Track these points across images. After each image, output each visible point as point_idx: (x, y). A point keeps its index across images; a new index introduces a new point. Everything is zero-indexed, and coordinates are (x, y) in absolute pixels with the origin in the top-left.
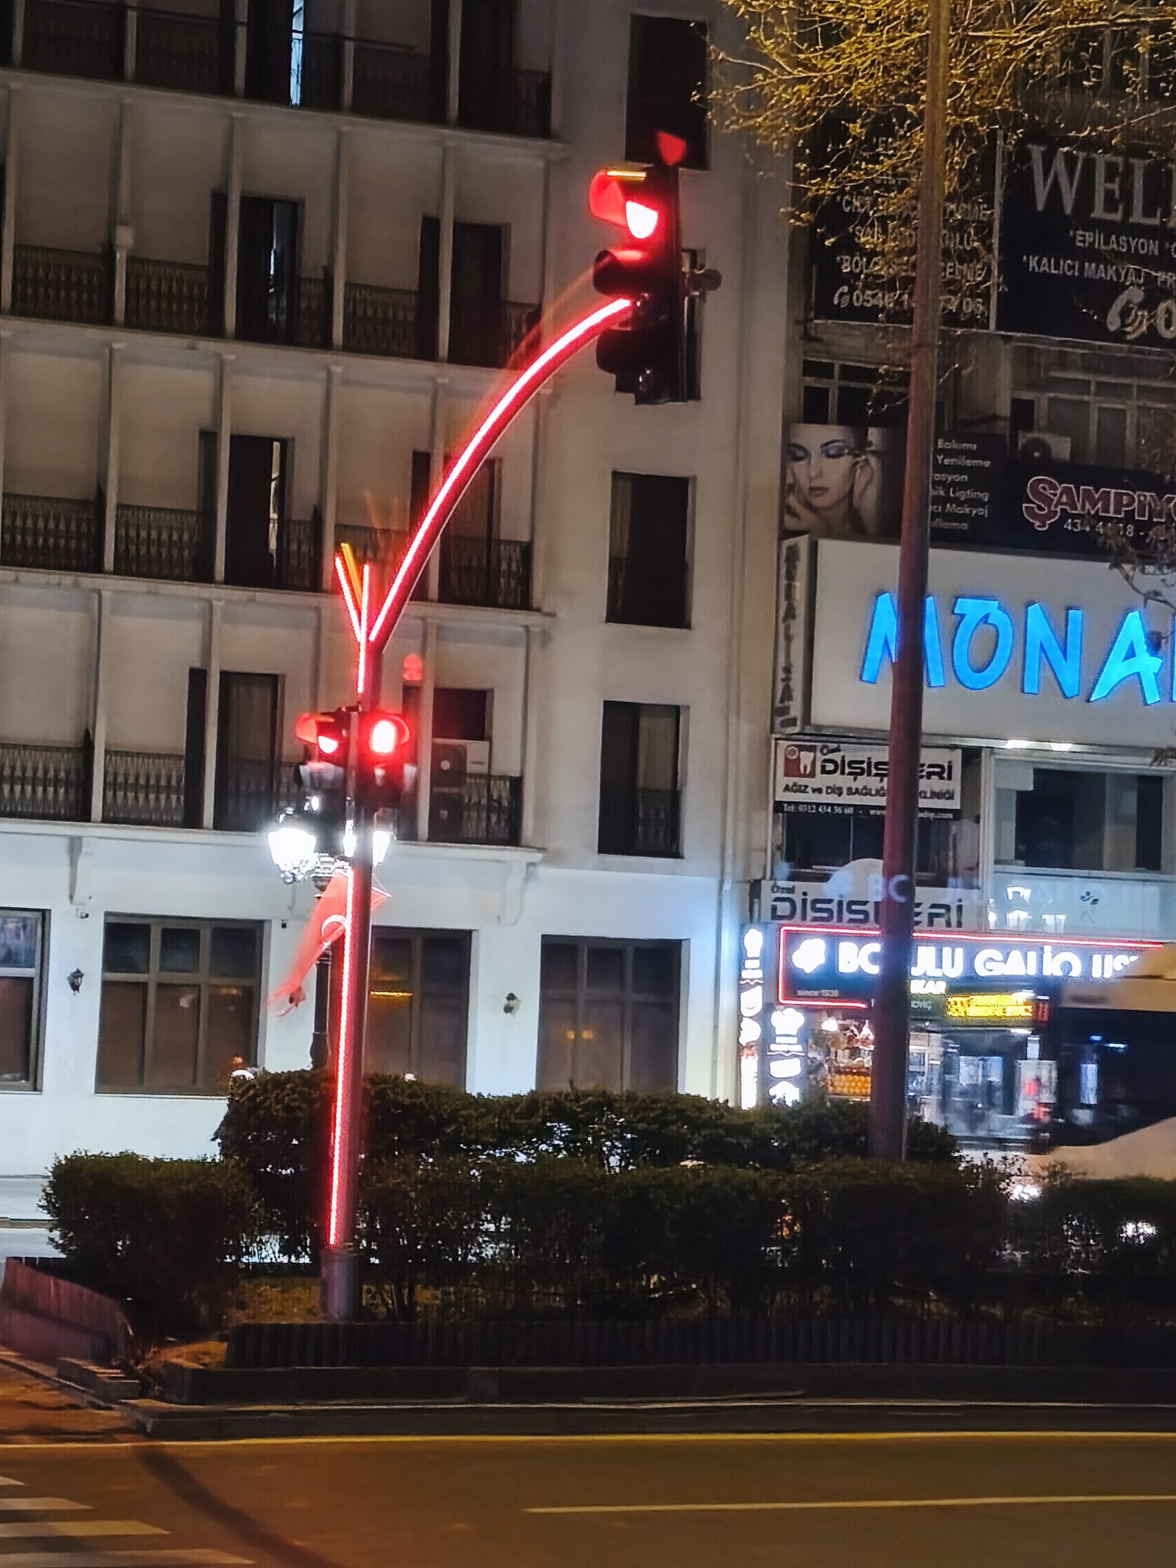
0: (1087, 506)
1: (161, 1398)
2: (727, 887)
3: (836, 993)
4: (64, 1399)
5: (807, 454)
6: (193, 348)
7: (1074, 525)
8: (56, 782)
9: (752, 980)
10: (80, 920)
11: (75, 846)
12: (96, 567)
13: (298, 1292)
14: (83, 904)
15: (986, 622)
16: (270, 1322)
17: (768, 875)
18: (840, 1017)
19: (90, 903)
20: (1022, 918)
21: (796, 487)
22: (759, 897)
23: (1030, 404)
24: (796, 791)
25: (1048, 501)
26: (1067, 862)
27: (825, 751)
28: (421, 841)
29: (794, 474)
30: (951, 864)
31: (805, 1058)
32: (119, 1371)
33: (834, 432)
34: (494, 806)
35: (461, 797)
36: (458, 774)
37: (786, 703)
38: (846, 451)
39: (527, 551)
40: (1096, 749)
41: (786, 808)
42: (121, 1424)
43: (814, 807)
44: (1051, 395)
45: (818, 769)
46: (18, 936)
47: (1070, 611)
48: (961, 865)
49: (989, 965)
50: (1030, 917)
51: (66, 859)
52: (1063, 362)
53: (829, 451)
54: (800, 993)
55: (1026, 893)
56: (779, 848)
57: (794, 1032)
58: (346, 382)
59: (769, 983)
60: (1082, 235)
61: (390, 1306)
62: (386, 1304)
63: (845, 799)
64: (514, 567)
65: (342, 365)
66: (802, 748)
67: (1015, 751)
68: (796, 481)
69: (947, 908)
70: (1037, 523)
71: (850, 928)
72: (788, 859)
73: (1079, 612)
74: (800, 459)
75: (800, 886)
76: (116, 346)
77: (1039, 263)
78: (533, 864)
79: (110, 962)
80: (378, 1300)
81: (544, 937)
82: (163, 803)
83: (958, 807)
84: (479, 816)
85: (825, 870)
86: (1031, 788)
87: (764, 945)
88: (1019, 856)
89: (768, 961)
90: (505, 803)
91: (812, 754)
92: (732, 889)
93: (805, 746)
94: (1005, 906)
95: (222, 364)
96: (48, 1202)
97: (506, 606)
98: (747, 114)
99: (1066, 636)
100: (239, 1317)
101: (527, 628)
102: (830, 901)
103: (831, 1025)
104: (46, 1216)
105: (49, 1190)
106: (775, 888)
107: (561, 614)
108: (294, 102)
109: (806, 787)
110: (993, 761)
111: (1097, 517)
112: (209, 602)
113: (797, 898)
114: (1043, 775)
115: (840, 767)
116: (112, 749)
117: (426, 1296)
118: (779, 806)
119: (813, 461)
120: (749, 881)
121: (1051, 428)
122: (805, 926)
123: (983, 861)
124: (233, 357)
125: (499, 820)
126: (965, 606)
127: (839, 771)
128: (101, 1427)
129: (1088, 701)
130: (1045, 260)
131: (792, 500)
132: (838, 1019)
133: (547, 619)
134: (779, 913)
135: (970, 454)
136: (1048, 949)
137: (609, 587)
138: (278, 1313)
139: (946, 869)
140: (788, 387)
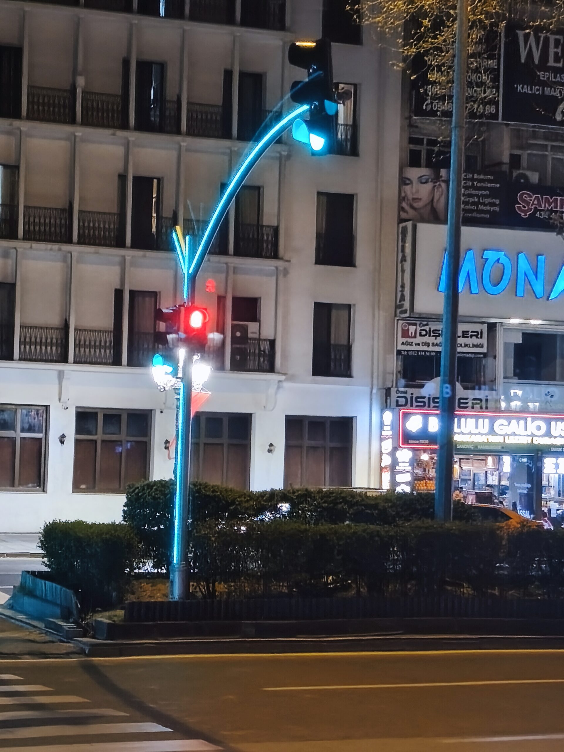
0: (547, 205)
1: (93, 637)
2: (374, 391)
3: (427, 442)
4: (48, 638)
5: (411, 183)
6: (114, 134)
7: (541, 215)
8: (52, 345)
9: (387, 436)
10: (64, 410)
11: (61, 375)
12: (69, 241)
13: (160, 586)
14: (66, 403)
15: (498, 262)
16: (145, 601)
17: (394, 386)
18: (429, 452)
19: (69, 402)
20: (518, 405)
21: (406, 198)
22: (390, 396)
23: (519, 156)
24: (408, 345)
25: (528, 203)
26: (538, 377)
27: (421, 325)
28: (227, 371)
29: (405, 192)
30: (482, 379)
31: (412, 473)
32: (73, 625)
33: (424, 171)
34: (262, 354)
35: (246, 349)
36: (244, 338)
37: (403, 302)
38: (430, 180)
39: (276, 230)
40: (552, 323)
41: (403, 353)
42: (75, 650)
43: (416, 352)
44: (529, 152)
45: (418, 334)
46: (35, 419)
47: (539, 257)
48: (487, 380)
49: (501, 427)
50: (522, 404)
51: (57, 381)
52: (535, 135)
53: (422, 181)
54: (410, 442)
55: (520, 393)
56: (399, 372)
57: (408, 461)
58: (187, 150)
59: (395, 437)
60: (543, 74)
61: (204, 592)
62: (202, 592)
63: (431, 348)
64: (270, 238)
65: (186, 142)
66: (410, 324)
67: (513, 324)
68: (406, 195)
69: (481, 400)
70: (523, 214)
71: (434, 410)
72: (404, 377)
73: (543, 257)
74: (408, 184)
75: (410, 391)
76: (77, 134)
77: (522, 88)
78: (280, 381)
79: (79, 430)
80: (198, 589)
81: (286, 416)
82: (103, 354)
83: (486, 351)
84: (254, 358)
85: (422, 382)
86: (521, 342)
87: (393, 419)
88: (515, 375)
89: (394, 426)
90: (267, 352)
91: (415, 327)
92: (376, 392)
93: (412, 323)
94: (509, 399)
95: (128, 143)
96: (42, 544)
97: (267, 257)
98: (374, 16)
99: (537, 268)
100: (131, 598)
101: (277, 268)
102: (424, 397)
103: (425, 457)
104: (41, 551)
105: (42, 539)
106: (398, 391)
107: (293, 261)
108: (161, 15)
109: (412, 343)
110: (502, 329)
111: (551, 211)
112: (124, 257)
113: (409, 396)
114: (526, 336)
115: (428, 333)
116: (78, 328)
117: (221, 587)
118: (399, 352)
119: (414, 184)
120: (385, 388)
121: (529, 168)
122: (412, 410)
123: (498, 377)
124: (133, 139)
125: (264, 361)
126: (488, 254)
127: (428, 335)
128: (65, 651)
129: (548, 300)
130: (525, 86)
131: (404, 205)
132: (429, 454)
133: (287, 263)
134: (399, 403)
135: (490, 181)
136: (529, 419)
137: (316, 247)
138: (150, 597)
139: (480, 381)
140: (401, 149)
